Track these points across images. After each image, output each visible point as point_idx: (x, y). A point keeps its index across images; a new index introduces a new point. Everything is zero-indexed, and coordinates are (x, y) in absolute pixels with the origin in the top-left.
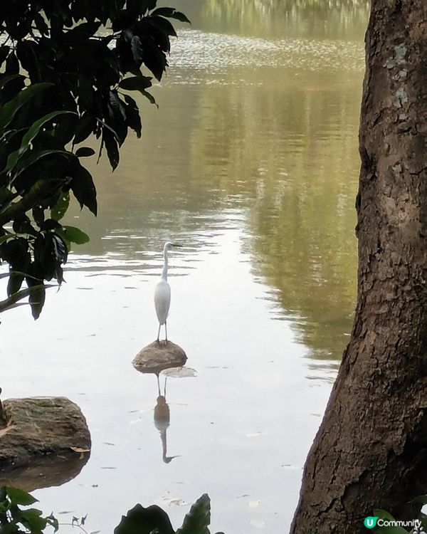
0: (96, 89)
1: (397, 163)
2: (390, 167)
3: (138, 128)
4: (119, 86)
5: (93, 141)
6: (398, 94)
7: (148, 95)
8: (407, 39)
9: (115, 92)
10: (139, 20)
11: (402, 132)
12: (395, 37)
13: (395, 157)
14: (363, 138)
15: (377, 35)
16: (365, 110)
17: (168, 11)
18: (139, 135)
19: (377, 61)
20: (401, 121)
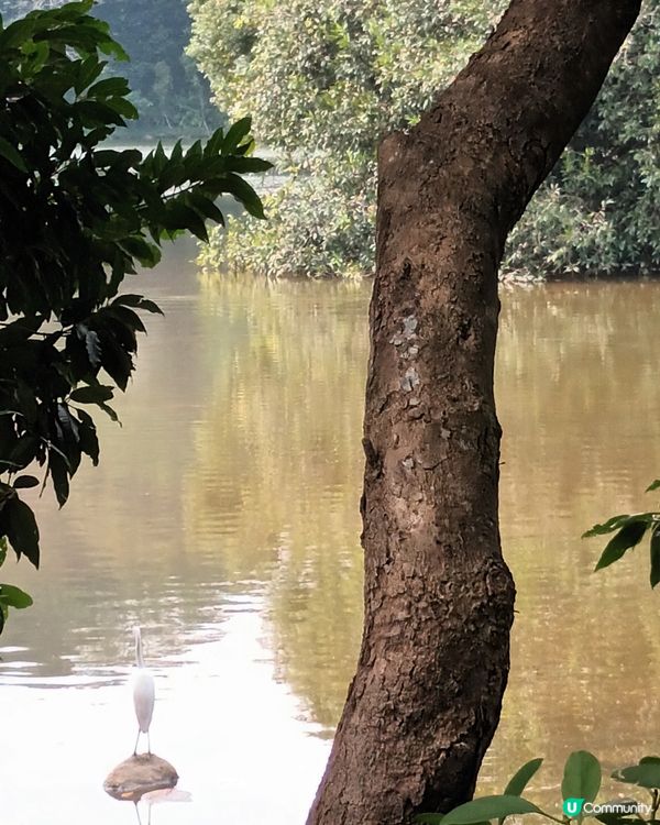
0: (40, 402)
1: (408, 457)
2: (400, 462)
3: (94, 453)
4: (71, 397)
5: (35, 469)
6: (407, 374)
7: (107, 409)
8: (417, 310)
9: (65, 405)
10: (96, 311)
11: (413, 419)
12: (403, 307)
13: (404, 450)
14: (368, 429)
15: (382, 305)
16: (369, 396)
17: (133, 300)
18: (96, 462)
19: (382, 336)
20: (412, 407)
